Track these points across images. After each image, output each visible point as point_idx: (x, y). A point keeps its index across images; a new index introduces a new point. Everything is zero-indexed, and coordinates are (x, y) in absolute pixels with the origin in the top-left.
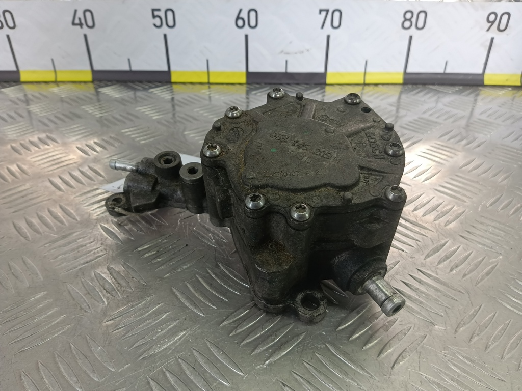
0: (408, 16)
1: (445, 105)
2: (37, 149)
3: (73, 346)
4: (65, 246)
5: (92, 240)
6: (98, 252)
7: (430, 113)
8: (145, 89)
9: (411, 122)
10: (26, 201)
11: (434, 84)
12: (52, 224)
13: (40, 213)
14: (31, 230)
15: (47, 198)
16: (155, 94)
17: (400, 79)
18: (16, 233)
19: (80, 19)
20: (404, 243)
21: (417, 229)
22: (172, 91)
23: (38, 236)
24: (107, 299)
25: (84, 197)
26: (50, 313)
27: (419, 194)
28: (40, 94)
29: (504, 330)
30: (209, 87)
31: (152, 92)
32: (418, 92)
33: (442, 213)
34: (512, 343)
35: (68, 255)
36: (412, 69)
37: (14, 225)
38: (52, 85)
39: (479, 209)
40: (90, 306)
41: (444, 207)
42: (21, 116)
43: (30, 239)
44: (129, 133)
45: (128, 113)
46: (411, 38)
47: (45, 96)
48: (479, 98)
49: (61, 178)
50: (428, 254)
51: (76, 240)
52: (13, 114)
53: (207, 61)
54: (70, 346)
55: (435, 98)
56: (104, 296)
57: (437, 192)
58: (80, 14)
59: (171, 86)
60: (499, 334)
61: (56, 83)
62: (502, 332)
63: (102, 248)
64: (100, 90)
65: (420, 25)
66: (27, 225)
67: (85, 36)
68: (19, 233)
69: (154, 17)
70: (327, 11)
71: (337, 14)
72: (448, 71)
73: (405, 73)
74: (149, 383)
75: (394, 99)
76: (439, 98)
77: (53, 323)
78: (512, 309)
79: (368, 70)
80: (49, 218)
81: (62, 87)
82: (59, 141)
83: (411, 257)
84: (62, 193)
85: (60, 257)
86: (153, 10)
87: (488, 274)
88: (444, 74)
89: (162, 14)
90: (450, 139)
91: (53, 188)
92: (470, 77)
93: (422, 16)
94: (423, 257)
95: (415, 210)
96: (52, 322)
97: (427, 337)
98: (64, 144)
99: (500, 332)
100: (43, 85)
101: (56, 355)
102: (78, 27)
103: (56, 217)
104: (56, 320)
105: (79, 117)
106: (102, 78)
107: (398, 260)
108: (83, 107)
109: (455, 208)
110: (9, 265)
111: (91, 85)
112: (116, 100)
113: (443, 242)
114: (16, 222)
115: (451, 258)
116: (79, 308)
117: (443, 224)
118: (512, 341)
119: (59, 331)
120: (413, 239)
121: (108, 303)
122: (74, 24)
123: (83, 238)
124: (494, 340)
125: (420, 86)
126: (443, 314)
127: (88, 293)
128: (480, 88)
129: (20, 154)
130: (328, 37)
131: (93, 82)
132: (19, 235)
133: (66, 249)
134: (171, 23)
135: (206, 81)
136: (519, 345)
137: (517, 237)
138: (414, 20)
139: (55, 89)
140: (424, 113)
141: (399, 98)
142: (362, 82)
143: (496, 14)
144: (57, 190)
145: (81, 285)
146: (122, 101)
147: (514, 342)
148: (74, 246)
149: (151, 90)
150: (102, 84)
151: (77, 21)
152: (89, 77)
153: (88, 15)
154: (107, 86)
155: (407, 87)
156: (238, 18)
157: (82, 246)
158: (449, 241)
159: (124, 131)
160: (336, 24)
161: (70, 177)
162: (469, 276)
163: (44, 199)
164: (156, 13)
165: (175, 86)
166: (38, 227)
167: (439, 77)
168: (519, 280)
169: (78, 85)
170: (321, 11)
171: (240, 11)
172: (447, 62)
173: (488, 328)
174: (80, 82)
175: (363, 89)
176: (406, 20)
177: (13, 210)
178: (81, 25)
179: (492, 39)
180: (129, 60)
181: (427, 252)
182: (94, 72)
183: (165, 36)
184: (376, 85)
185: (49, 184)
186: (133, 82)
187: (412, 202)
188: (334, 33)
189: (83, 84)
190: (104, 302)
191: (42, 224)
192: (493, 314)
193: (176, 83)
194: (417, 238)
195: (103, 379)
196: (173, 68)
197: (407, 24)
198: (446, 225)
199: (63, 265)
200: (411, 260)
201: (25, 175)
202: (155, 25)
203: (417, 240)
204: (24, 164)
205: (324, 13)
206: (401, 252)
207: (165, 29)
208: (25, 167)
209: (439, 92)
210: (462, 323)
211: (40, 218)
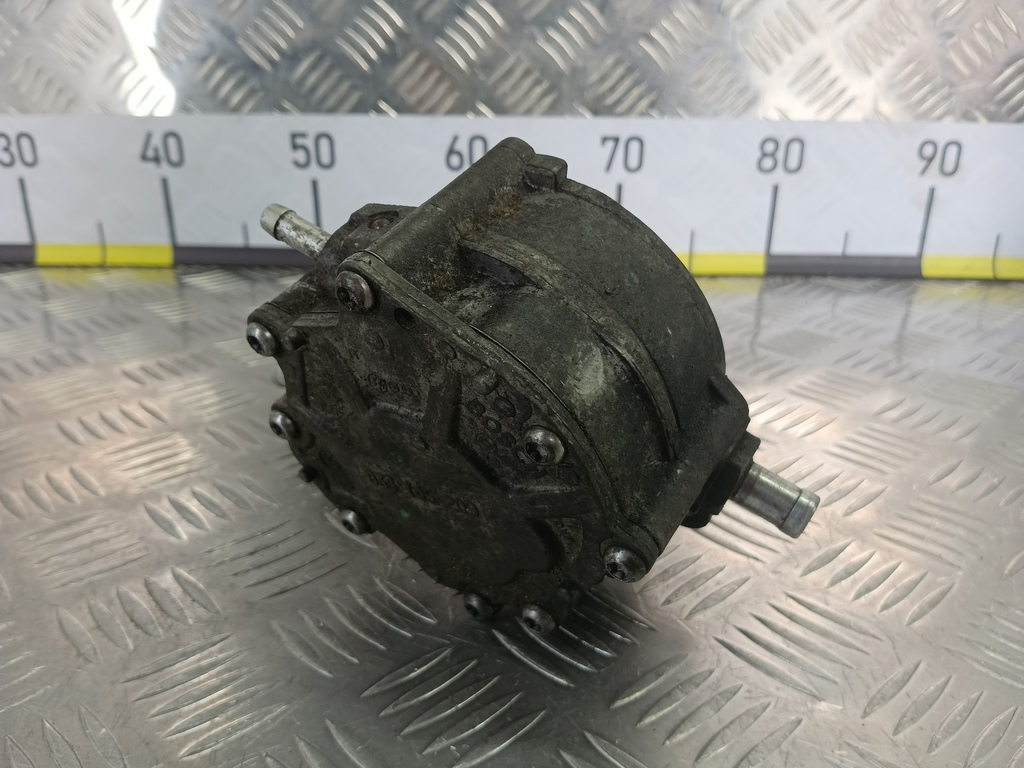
0: (770, 147)
1: (847, 311)
2: (45, 373)
3: (48, 725)
4: (67, 539)
5: (122, 531)
6: (131, 553)
7: (817, 322)
8: (271, 281)
9: (778, 337)
11: (824, 275)
12: (49, 501)
13: (29, 482)
15: (47, 456)
17: (758, 266)
19: (156, 150)
20: (760, 545)
23: (16, 520)
24: (135, 638)
25: (120, 456)
26: (13, 661)
27: (792, 458)
28: (70, 284)
29: (969, 710)
32: (794, 289)
33: (839, 492)
34: (986, 737)
35: (68, 556)
36: (783, 246)
38: (95, 270)
39: (914, 487)
40: (98, 650)
41: (842, 482)
42: (25, 318)
46: (776, 189)
47: (79, 288)
49: (82, 423)
50: (809, 566)
51: (89, 531)
52: (10, 315)
54: (43, 726)
56: (129, 633)
57: (828, 456)
58: (156, 141)
60: (958, 718)
61: (103, 267)
62: (965, 714)
63: (140, 545)
64: (186, 279)
65: (793, 163)
67: (165, 181)
69: (295, 147)
70: (616, 140)
71: (634, 146)
72: (852, 251)
73: (769, 255)
77: (16, 681)
78: (984, 670)
79: (697, 248)
80: (44, 490)
81: (115, 275)
82: (90, 360)
83: (775, 572)
84: (77, 446)
85: (53, 560)
86: (294, 136)
87: (933, 604)
88: (844, 257)
89: (309, 143)
90: (856, 365)
91: (63, 440)
92: (894, 263)
93: (795, 148)
94: (799, 571)
96: (15, 678)
97: (803, 723)
98: (99, 365)
99: (960, 714)
100: (79, 273)
101: (9, 743)
102: (151, 166)
103: (58, 489)
104: (24, 674)
105: (134, 321)
106: (191, 259)
107: (745, 575)
109: (865, 484)
111: (170, 273)
112: (214, 296)
113: (841, 544)
115: (856, 574)
116: (74, 653)
117: (840, 512)
118: (985, 734)
119: (25, 695)
121: (136, 647)
122: (144, 157)
123: (105, 526)
124: (949, 732)
125: (799, 281)
126: (837, 680)
127: (99, 627)
128: (916, 283)
129: (10, 380)
130: (621, 187)
131: (174, 266)
133: (68, 546)
134: (326, 159)
136: (1002, 741)
137: (992, 538)
138: (780, 155)
139: (99, 277)
140: (805, 322)
141: (760, 299)
143: (935, 145)
144: (69, 442)
145: (86, 610)
146: (225, 298)
147: (990, 735)
148: (85, 539)
150: (191, 269)
151: (150, 153)
152: (166, 257)
153: (172, 142)
154: (197, 272)
155: (771, 281)
156: (451, 151)
157: (100, 541)
158: (853, 544)
159: (219, 345)
160: (633, 162)
161: (100, 422)
162: (895, 608)
163: (42, 457)
164: (299, 141)
166: (21, 505)
167: (835, 262)
168: (999, 616)
169: (145, 272)
170: (605, 140)
171: (455, 139)
172: (847, 235)
173: (934, 706)
174: (149, 267)
176: (764, 155)
178: (157, 160)
179: (932, 191)
180: (245, 228)
181: (806, 562)
182: (178, 250)
183: (315, 184)
184: (715, 277)
185: (55, 432)
186: (250, 267)
188: (629, 179)
189: (154, 271)
190: (127, 645)
191: (28, 499)
192: (943, 679)
197: (768, 163)
198: (846, 514)
199: (56, 575)
200: (772, 576)
201: (11, 415)
202: (297, 164)
204: (15, 397)
205: (610, 145)
206: (752, 561)
207: (314, 171)
208: (14, 402)
209: (831, 288)
210: (878, 696)
211: (28, 490)
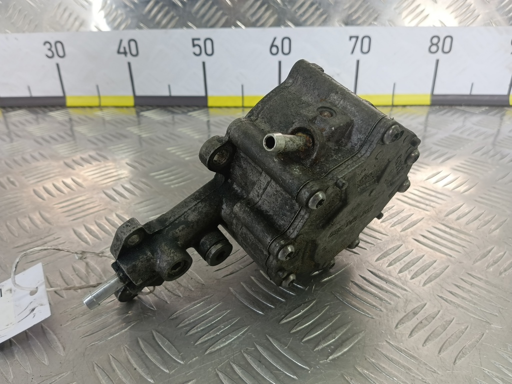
0: (435, 40)
1: (474, 124)
2: (89, 165)
7: (460, 131)
8: (183, 113)
9: (442, 139)
10: (83, 211)
11: (461, 105)
12: (110, 230)
13: (98, 221)
14: (91, 236)
15: (103, 208)
16: (194, 117)
17: (427, 100)
18: (77, 238)
19: (125, 48)
20: (452, 249)
21: (462, 236)
22: (208, 114)
23: (97, 241)
24: (170, 297)
27: (459, 205)
28: (86, 117)
30: (243, 111)
31: (190, 115)
32: (446, 113)
33: (484, 221)
36: (439, 91)
37: (75, 232)
38: (97, 109)
41: (485, 217)
43: (91, 244)
44: (174, 151)
45: (171, 134)
46: (438, 61)
47: (91, 119)
48: (506, 118)
49: (115, 190)
50: (476, 259)
52: (63, 134)
53: (242, 86)
54: (138, 341)
55: (462, 118)
56: (166, 295)
57: (477, 203)
58: (125, 44)
59: (208, 111)
61: (100, 107)
64: (142, 113)
65: (447, 49)
66: (86, 232)
67: (129, 64)
68: (80, 238)
69: (194, 45)
70: (357, 38)
71: (366, 41)
72: (474, 92)
73: (432, 95)
74: (217, 375)
75: (422, 119)
76: (466, 118)
79: (396, 92)
80: (107, 225)
81: (105, 111)
82: (109, 158)
83: (459, 262)
84: (117, 203)
86: (193, 40)
88: (471, 95)
89: (201, 43)
91: (108, 199)
92: (496, 98)
93: (448, 40)
94: (472, 262)
95: (458, 219)
97: (484, 335)
98: (114, 161)
100: (88, 110)
101: (126, 349)
102: (123, 56)
103: (113, 225)
105: (125, 137)
106: (143, 103)
107: (447, 264)
108: (129, 129)
109: (497, 217)
110: (73, 267)
111: (133, 110)
112: (158, 122)
113: (489, 248)
114: (76, 229)
115: (499, 263)
117: (486, 232)
119: (127, 327)
120: (460, 245)
121: (171, 302)
122: (119, 52)
125: (447, 107)
126: (497, 314)
128: (506, 108)
129: (74, 169)
130: (358, 62)
131: (135, 106)
132: (80, 240)
134: (209, 51)
135: (240, 104)
138: (440, 44)
139: (99, 113)
140: (454, 131)
141: (427, 117)
142: (390, 103)
144: (112, 201)
146: (164, 124)
149: (190, 113)
150: (144, 109)
151: (122, 50)
152: (131, 102)
153: (132, 44)
154: (148, 110)
155: (434, 108)
156: (272, 46)
158: (495, 248)
159: (169, 149)
160: (365, 49)
161: (123, 190)
163: (101, 209)
164: (196, 42)
165: (211, 110)
166: (97, 233)
167: (466, 98)
169: (121, 110)
170: (351, 38)
171: (275, 39)
172: (472, 85)
174: (122, 107)
175: (391, 110)
176: (433, 44)
177: (72, 218)
178: (125, 53)
180: (169, 86)
181: (474, 257)
182: (136, 98)
183: (204, 63)
184: (404, 106)
185: (104, 196)
186: (172, 106)
187: (454, 212)
188: (363, 58)
189: (125, 109)
190: (166, 301)
191: (100, 230)
193: (212, 107)
194: (463, 245)
195: (174, 371)
196: (210, 93)
197: (434, 48)
198: (489, 233)
200: (459, 264)
201: (80, 188)
202: (195, 54)
203: (464, 247)
204: (79, 178)
205: (354, 40)
206: (449, 257)
207: (204, 57)
208: (80, 181)
209: (466, 112)
211: (99, 225)
